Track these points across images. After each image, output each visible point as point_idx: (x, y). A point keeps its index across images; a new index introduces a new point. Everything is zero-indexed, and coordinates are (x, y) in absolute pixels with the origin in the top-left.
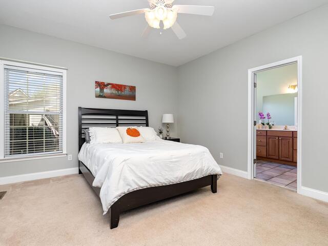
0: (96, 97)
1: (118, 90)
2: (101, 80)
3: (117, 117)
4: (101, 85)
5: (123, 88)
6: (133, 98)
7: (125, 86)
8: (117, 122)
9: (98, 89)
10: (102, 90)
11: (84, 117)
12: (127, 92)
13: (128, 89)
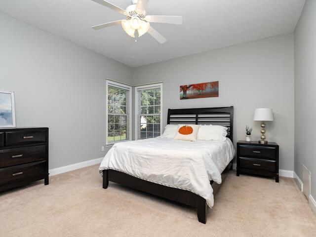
0: (181, 99)
1: (199, 89)
2: (184, 84)
3: (197, 116)
4: (184, 88)
5: (204, 86)
6: (215, 94)
7: (206, 84)
8: (197, 120)
9: (182, 92)
10: (185, 92)
11: (171, 116)
12: (208, 89)
13: (209, 86)
